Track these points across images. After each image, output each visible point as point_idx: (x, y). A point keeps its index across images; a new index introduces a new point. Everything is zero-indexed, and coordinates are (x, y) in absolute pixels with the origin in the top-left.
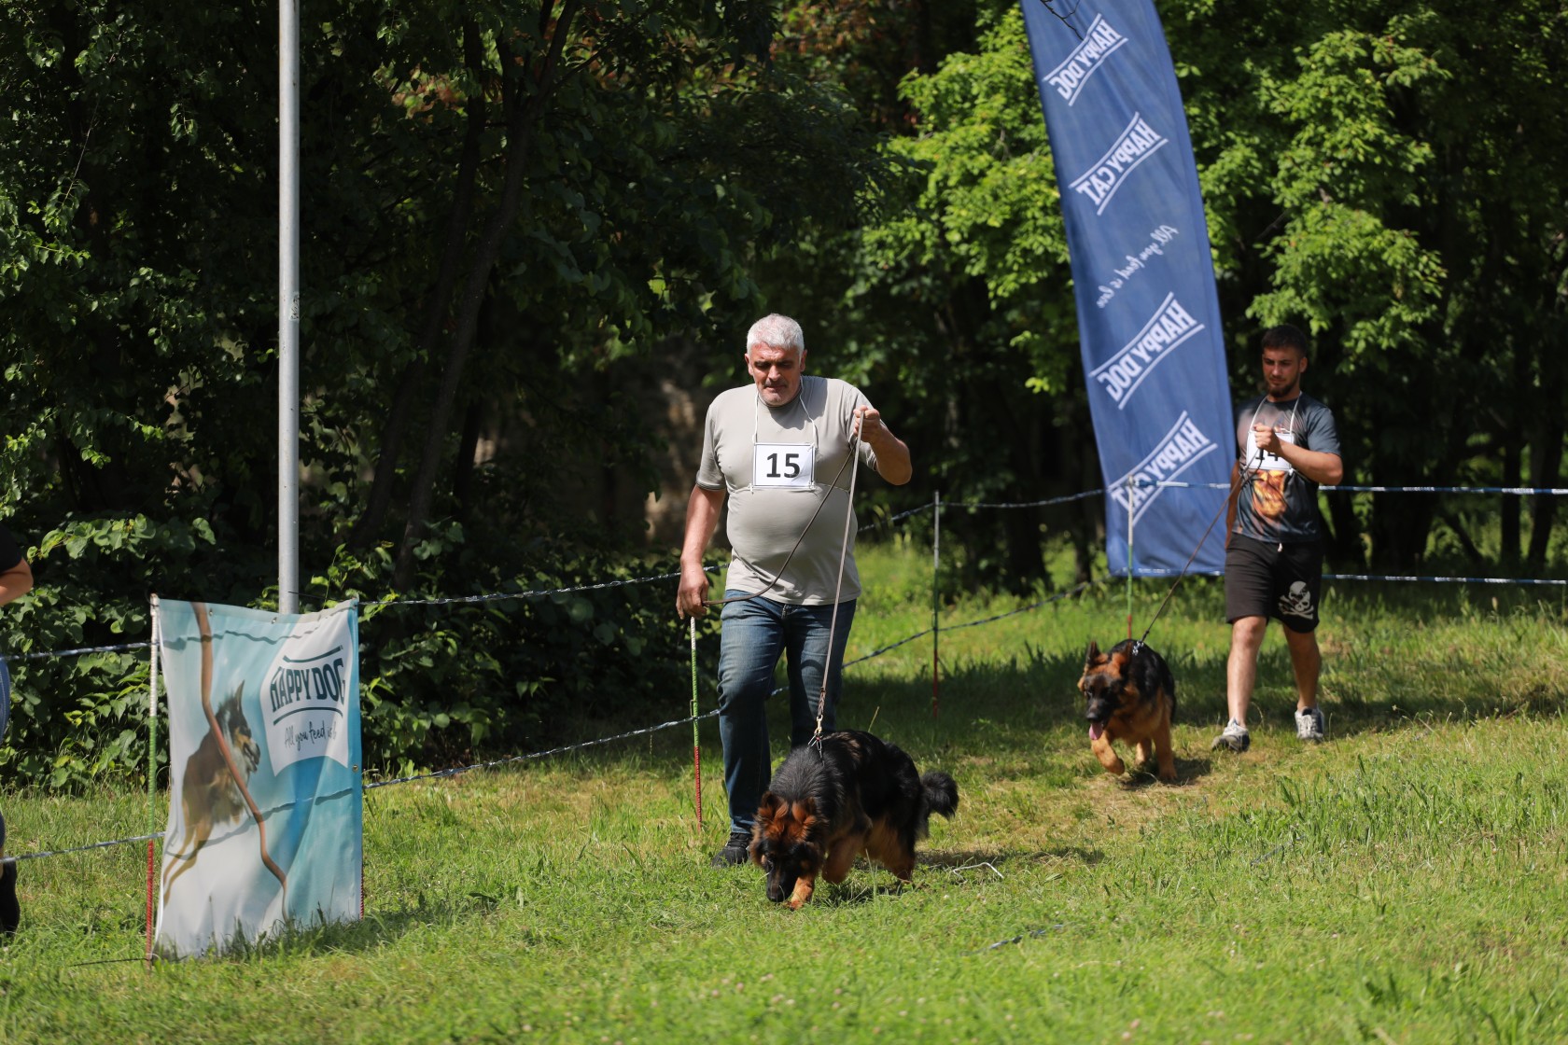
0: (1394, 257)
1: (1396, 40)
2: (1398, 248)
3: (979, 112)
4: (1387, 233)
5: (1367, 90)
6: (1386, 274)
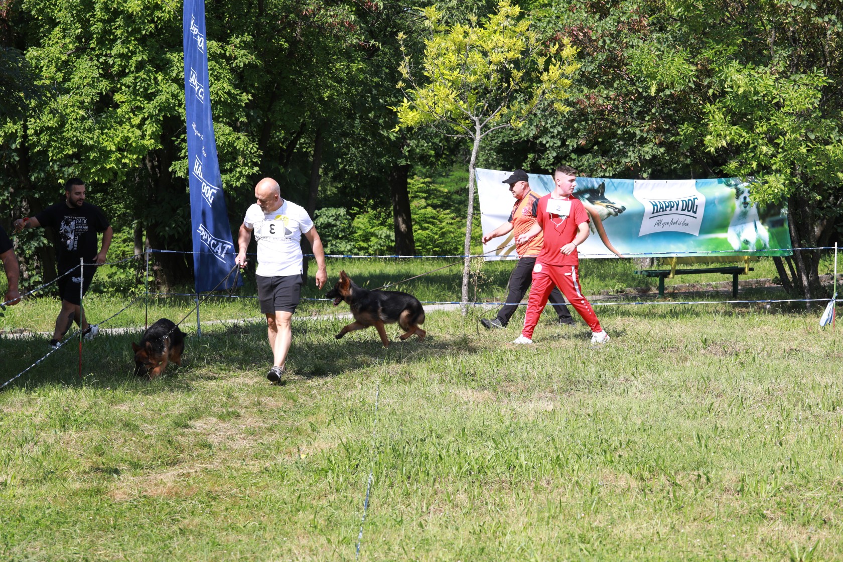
0: (239, 145)
1: (236, 46)
2: (241, 141)
3: (44, 74)
5: (224, 68)
6: (235, 154)
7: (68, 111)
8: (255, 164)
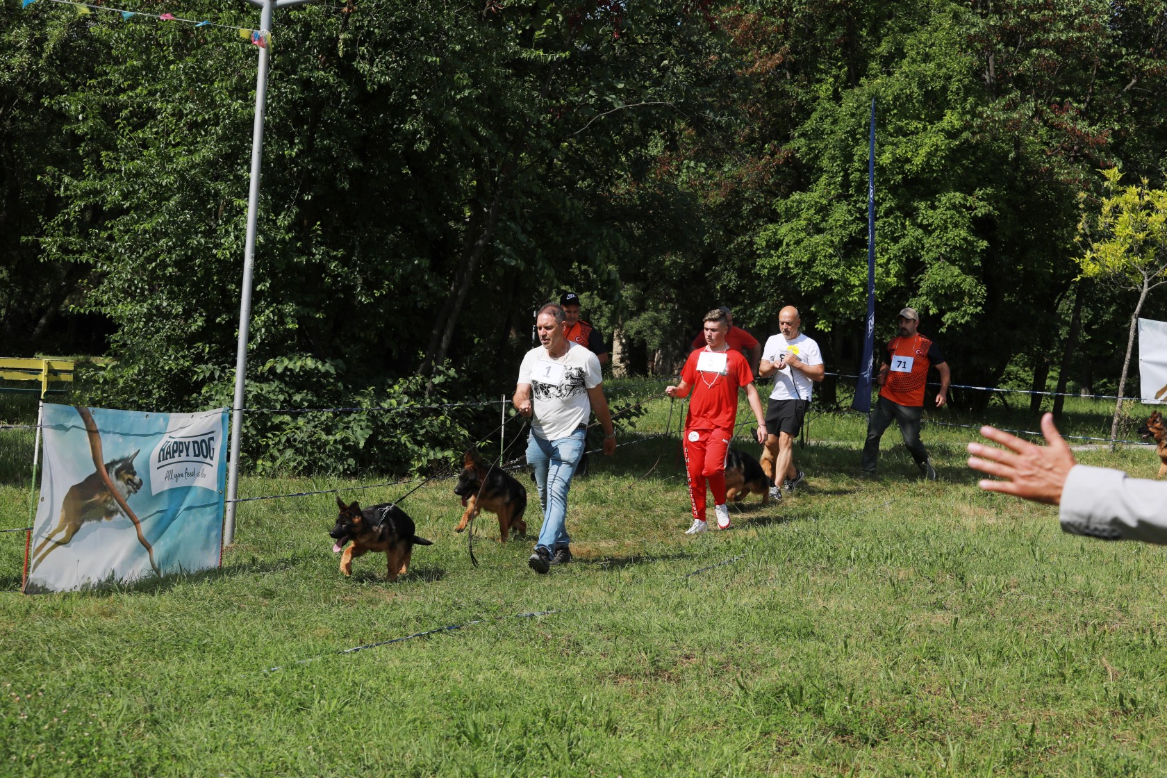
0: (966, 287)
1: (977, 198)
2: (968, 282)
3: (804, 216)
4: (964, 276)
5: (964, 217)
6: (961, 294)
7: (819, 249)
8: (979, 304)
